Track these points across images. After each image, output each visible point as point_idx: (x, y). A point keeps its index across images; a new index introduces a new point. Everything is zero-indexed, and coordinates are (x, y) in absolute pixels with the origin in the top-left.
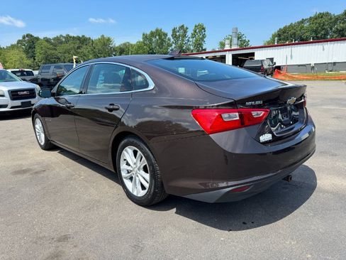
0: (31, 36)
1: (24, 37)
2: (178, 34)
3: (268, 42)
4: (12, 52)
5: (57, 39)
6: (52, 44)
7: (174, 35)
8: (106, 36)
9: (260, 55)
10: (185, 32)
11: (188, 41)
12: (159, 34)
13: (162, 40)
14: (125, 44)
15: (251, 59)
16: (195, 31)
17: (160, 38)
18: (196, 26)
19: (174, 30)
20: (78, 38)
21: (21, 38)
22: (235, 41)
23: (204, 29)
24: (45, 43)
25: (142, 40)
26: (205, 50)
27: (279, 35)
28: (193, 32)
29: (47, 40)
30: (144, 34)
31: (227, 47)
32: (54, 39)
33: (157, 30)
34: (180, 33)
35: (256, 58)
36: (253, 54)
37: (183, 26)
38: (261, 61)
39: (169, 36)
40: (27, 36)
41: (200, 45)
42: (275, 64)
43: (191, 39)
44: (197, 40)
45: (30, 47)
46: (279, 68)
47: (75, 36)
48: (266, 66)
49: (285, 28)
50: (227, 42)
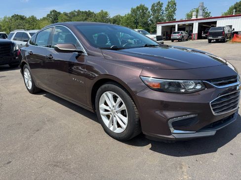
0: (56, 11)
1: (51, 12)
2: (156, 8)
3: (226, 14)
4: (44, 22)
5: (72, 13)
6: (69, 17)
7: (153, 9)
8: (104, 11)
9: (221, 23)
10: (161, 6)
11: (163, 13)
12: (142, 8)
13: (145, 13)
14: (117, 16)
15: (213, 26)
16: (168, 6)
17: (143, 11)
18: (169, 2)
19: (153, 6)
20: (86, 13)
21: (49, 13)
22: (201, 12)
23: (175, 4)
24: (65, 17)
25: (130, 13)
26: (175, 20)
27: (235, 8)
28: (166, 7)
29: (66, 14)
30: (132, 9)
31: (194, 17)
32: (70, 13)
33: (141, 5)
34: (157, 8)
35: (218, 25)
36: (215, 23)
37: (159, 2)
38: (223, 27)
39: (149, 9)
40: (53, 11)
41: (172, 16)
42: (234, 29)
43: (165, 12)
44: (169, 13)
45: (55, 19)
46: (237, 33)
47: (84, 11)
48: (226, 32)
49: (240, 2)
50: (194, 13)
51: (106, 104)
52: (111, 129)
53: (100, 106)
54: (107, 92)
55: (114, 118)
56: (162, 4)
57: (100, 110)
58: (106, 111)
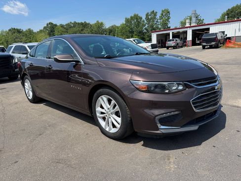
0: (52, 24)
1: (47, 25)
2: (150, 17)
3: (219, 20)
4: (41, 35)
5: (68, 25)
6: (65, 28)
7: (147, 18)
8: (100, 21)
9: (213, 30)
10: (155, 15)
11: (157, 22)
12: (137, 18)
13: (139, 22)
14: (112, 26)
15: (207, 33)
16: (162, 14)
17: (137, 21)
18: (162, 11)
19: (147, 15)
20: (82, 24)
21: (46, 26)
22: (194, 19)
23: (169, 12)
24: (61, 28)
25: (125, 23)
26: (170, 27)
27: (228, 14)
28: (160, 15)
29: (62, 26)
30: (126, 18)
31: (188, 25)
32: (66, 25)
33: (135, 15)
34: (151, 16)
35: (211, 32)
36: (208, 29)
37: (153, 11)
38: (216, 34)
40: (50, 23)
41: (166, 24)
42: (226, 35)
43: (159, 21)
44: (163, 21)
45: (51, 31)
46: (229, 38)
47: (80, 22)
48: (219, 38)
49: (233, 8)
50: (188, 21)
51: (102, 107)
52: (107, 129)
53: (97, 109)
54: (103, 96)
55: (110, 119)
56: (156, 13)
57: (97, 113)
58: (102, 113)
